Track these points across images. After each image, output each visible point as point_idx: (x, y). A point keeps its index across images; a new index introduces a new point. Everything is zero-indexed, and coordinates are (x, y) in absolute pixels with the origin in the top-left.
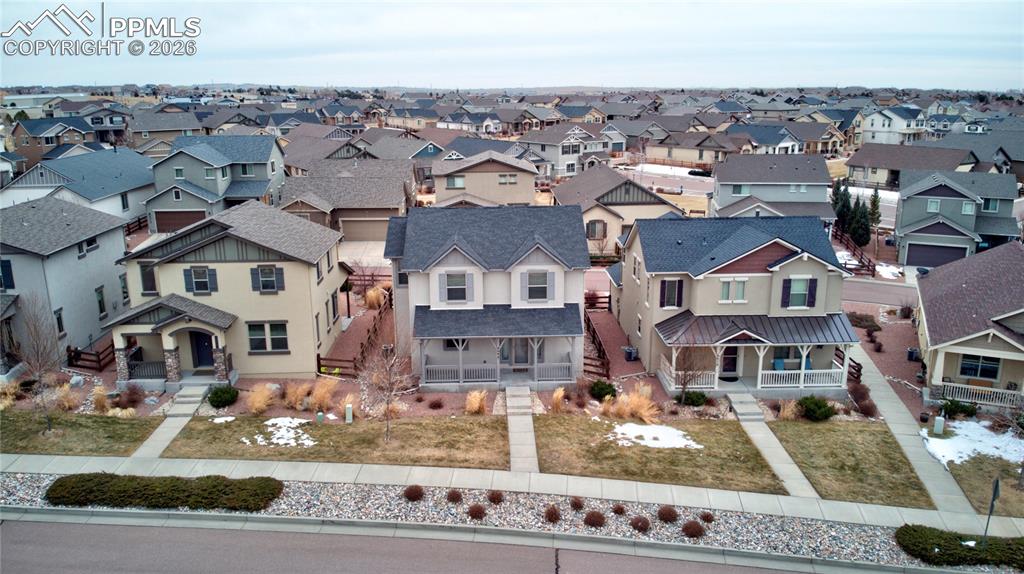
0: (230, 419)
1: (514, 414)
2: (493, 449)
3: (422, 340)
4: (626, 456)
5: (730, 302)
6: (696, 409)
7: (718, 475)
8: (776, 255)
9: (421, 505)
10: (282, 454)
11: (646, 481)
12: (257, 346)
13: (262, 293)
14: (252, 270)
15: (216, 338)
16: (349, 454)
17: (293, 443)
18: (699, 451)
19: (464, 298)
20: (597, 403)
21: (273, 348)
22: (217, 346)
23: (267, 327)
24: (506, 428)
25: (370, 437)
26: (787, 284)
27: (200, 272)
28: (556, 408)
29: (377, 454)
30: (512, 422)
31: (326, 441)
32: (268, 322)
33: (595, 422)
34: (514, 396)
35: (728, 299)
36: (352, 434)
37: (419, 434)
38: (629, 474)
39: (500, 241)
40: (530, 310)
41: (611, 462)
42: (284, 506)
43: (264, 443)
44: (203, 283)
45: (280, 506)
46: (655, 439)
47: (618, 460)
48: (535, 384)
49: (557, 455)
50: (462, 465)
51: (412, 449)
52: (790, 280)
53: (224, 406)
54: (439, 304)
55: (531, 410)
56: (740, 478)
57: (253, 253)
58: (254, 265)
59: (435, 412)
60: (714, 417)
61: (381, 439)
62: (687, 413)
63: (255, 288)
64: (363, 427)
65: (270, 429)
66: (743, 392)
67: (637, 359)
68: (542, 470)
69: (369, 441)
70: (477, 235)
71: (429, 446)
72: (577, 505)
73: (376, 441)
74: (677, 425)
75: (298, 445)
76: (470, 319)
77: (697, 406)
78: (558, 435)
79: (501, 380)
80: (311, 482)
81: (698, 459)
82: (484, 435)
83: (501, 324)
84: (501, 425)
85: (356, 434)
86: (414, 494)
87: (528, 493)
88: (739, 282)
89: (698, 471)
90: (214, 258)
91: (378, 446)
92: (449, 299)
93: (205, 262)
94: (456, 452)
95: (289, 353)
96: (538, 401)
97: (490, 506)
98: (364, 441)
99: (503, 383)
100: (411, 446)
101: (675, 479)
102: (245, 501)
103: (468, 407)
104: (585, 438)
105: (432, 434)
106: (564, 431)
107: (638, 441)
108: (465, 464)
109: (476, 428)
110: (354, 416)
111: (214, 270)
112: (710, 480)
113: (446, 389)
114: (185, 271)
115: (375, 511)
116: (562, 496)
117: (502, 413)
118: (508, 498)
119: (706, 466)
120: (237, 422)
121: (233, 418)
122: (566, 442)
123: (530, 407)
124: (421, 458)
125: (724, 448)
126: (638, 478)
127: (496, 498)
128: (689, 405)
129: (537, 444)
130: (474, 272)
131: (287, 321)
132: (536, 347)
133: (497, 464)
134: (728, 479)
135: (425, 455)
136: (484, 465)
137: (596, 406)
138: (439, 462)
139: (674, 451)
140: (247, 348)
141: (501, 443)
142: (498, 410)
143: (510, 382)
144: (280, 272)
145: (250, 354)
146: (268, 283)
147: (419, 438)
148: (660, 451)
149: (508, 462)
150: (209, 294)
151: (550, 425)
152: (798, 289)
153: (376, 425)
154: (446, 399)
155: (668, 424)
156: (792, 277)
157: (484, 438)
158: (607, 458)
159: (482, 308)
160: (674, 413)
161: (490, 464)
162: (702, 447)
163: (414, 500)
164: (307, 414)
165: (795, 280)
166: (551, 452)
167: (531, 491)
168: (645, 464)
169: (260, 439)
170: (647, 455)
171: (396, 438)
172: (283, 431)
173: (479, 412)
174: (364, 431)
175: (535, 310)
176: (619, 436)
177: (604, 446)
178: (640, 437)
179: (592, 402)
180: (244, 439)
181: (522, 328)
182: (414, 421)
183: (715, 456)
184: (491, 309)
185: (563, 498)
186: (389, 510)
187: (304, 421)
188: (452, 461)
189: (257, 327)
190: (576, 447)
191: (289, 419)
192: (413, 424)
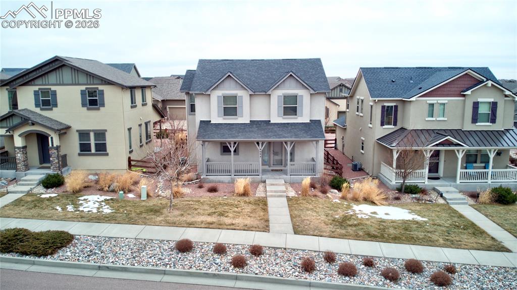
0: (53, 195)
1: (272, 196)
2: (255, 217)
3: (203, 141)
4: (366, 224)
5: (434, 119)
6: (414, 196)
7: (447, 238)
8: (468, 82)
9: (190, 256)
10: (82, 217)
11: (387, 241)
12: (85, 149)
13: (88, 109)
14: (82, 91)
15: (52, 138)
16: (137, 218)
17: (95, 211)
18: (426, 222)
19: (236, 115)
20: (336, 191)
21: (96, 151)
22: (52, 145)
23: (92, 135)
24: (265, 204)
25: (157, 208)
26: (476, 105)
27: (45, 93)
28: (304, 193)
29: (159, 219)
30: (270, 201)
31: (121, 210)
32: (93, 131)
33: (336, 203)
34: (272, 185)
35: (433, 117)
36: (143, 206)
37: (197, 207)
38: (371, 237)
39: (263, 77)
40: (284, 124)
41: (354, 228)
42: (69, 254)
43: (72, 210)
44: (47, 101)
45: (67, 253)
46: (387, 214)
47: (360, 227)
48: (288, 177)
49: (308, 222)
50: (229, 227)
51: (189, 216)
52: (478, 102)
53: (52, 187)
54: (217, 119)
55: (285, 194)
56: (466, 240)
57: (83, 79)
58: (83, 88)
59: (211, 194)
60: (428, 201)
61: (165, 210)
62: (407, 198)
63: (84, 105)
64: (153, 202)
65: (81, 202)
66: (447, 186)
67: (361, 170)
68: (296, 232)
69: (156, 211)
70: (246, 74)
71: (203, 214)
72: (330, 258)
73: (161, 211)
74: (402, 206)
75: (99, 212)
76: (241, 129)
77: (415, 193)
78: (308, 210)
79: (263, 175)
80: (98, 237)
81: (426, 227)
82: (248, 209)
83: (263, 132)
84: (263, 203)
85: (146, 207)
86: (185, 247)
87: (285, 249)
88: (441, 104)
89: (429, 235)
90: (55, 82)
91: (162, 214)
92: (224, 115)
93: (49, 85)
94: (225, 218)
95: (107, 155)
96: (290, 189)
97: (251, 257)
98: (151, 211)
99: (264, 177)
100: (189, 214)
101: (412, 240)
102: (36, 247)
103: (236, 191)
104: (330, 212)
105: (206, 207)
106: (312, 207)
107: (374, 215)
108: (232, 227)
109: (243, 204)
110: (148, 196)
111: (55, 91)
112: (441, 241)
113: (221, 180)
114: (35, 91)
115: (147, 260)
116: (315, 251)
117: (263, 195)
118: (267, 252)
119: (435, 232)
120: (58, 197)
121: (56, 195)
122: (315, 214)
123: (285, 192)
124: (196, 222)
125: (445, 220)
126: (380, 240)
127: (256, 251)
128: (408, 193)
129: (291, 215)
130: (243, 95)
131: (106, 131)
132: (289, 149)
133: (259, 227)
134: (457, 241)
135: (199, 220)
136: (247, 228)
137: (335, 193)
138: (209, 226)
139: (405, 222)
140: (78, 150)
141: (262, 214)
142: (260, 193)
143: (269, 176)
144: (102, 92)
145: (80, 155)
146: (93, 101)
147: (196, 209)
148: (393, 222)
149: (268, 226)
150: (51, 109)
151: (300, 203)
152: (484, 110)
153: (164, 202)
154: (220, 187)
155: (393, 206)
156: (480, 100)
157: (248, 210)
158: (350, 226)
159: (249, 122)
160: (397, 199)
161: (252, 227)
162: (427, 219)
163: (184, 252)
164: (113, 194)
165: (481, 102)
166: (303, 221)
167: (287, 247)
168: (384, 230)
169: (70, 208)
170: (383, 224)
171: (178, 209)
172: (91, 204)
173: (245, 194)
174: (154, 205)
175: (288, 124)
176: (357, 212)
177: (346, 218)
178: (375, 213)
179: (332, 190)
180: (58, 208)
181: (278, 135)
182: (194, 199)
183: (440, 225)
184: (256, 122)
185: (317, 253)
186: (160, 259)
187: (108, 198)
188: (220, 225)
189: (84, 135)
190: (323, 218)
191: (98, 196)
192: (193, 201)
